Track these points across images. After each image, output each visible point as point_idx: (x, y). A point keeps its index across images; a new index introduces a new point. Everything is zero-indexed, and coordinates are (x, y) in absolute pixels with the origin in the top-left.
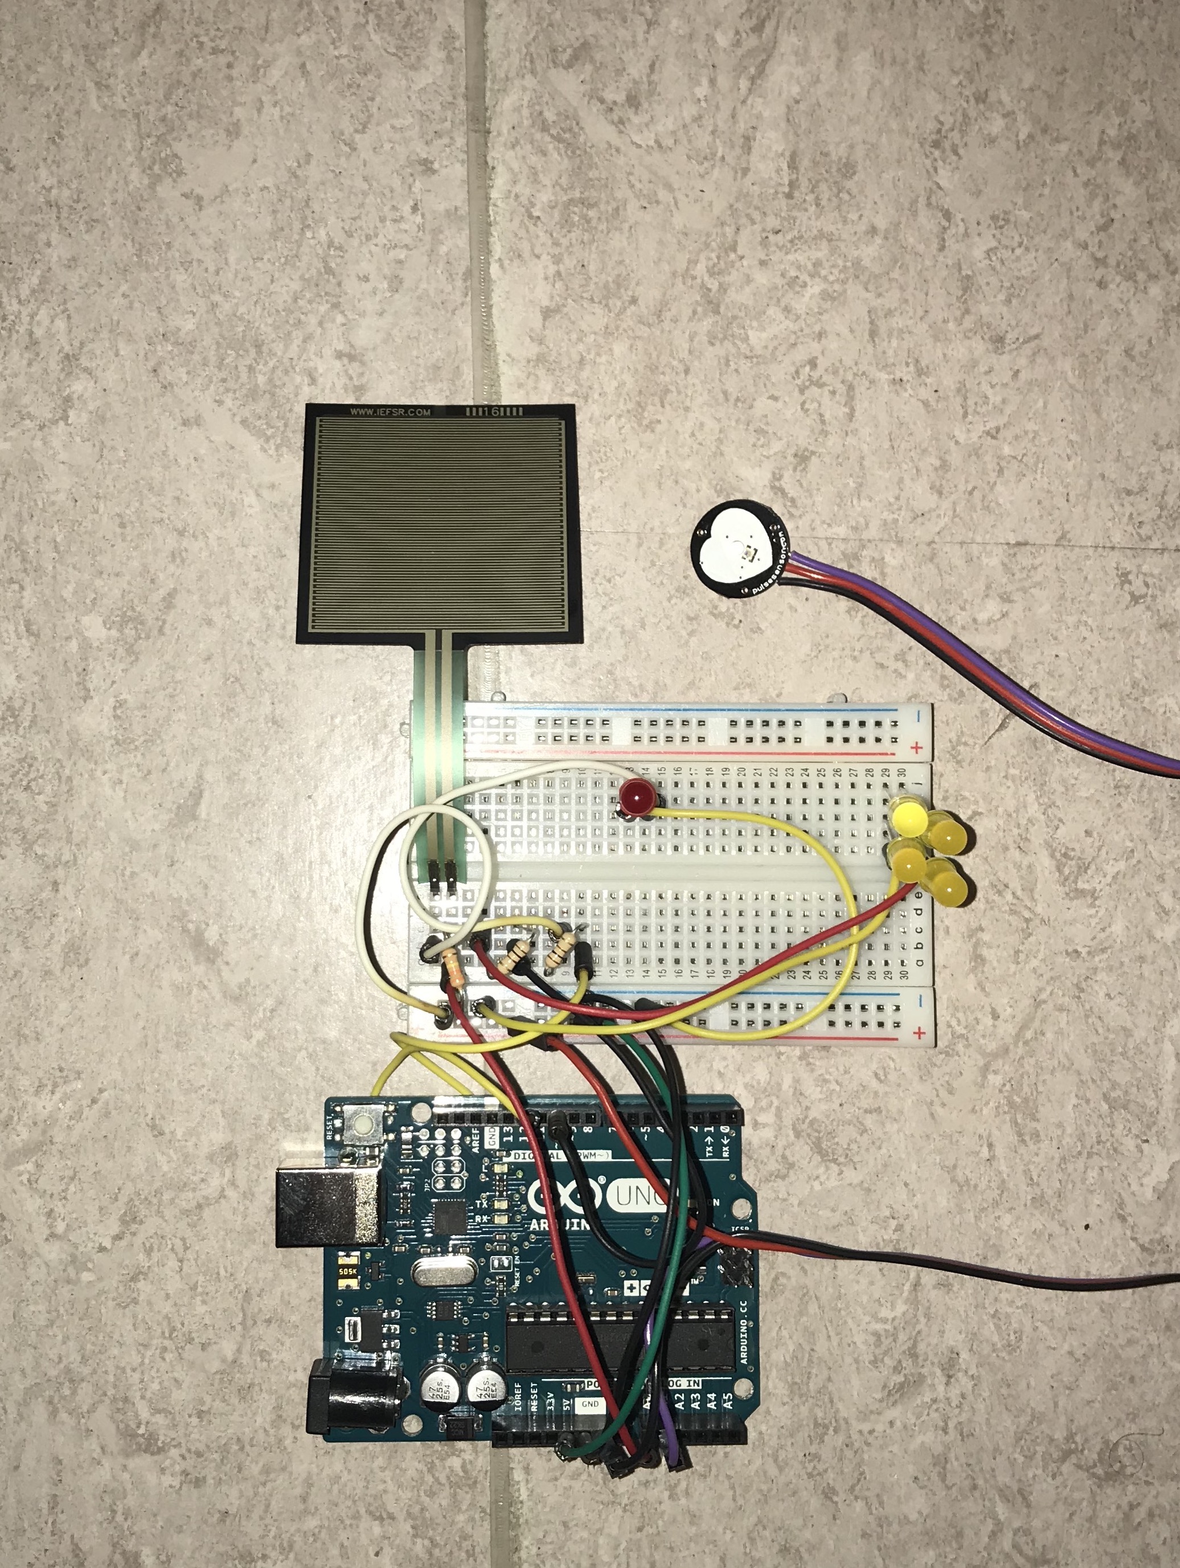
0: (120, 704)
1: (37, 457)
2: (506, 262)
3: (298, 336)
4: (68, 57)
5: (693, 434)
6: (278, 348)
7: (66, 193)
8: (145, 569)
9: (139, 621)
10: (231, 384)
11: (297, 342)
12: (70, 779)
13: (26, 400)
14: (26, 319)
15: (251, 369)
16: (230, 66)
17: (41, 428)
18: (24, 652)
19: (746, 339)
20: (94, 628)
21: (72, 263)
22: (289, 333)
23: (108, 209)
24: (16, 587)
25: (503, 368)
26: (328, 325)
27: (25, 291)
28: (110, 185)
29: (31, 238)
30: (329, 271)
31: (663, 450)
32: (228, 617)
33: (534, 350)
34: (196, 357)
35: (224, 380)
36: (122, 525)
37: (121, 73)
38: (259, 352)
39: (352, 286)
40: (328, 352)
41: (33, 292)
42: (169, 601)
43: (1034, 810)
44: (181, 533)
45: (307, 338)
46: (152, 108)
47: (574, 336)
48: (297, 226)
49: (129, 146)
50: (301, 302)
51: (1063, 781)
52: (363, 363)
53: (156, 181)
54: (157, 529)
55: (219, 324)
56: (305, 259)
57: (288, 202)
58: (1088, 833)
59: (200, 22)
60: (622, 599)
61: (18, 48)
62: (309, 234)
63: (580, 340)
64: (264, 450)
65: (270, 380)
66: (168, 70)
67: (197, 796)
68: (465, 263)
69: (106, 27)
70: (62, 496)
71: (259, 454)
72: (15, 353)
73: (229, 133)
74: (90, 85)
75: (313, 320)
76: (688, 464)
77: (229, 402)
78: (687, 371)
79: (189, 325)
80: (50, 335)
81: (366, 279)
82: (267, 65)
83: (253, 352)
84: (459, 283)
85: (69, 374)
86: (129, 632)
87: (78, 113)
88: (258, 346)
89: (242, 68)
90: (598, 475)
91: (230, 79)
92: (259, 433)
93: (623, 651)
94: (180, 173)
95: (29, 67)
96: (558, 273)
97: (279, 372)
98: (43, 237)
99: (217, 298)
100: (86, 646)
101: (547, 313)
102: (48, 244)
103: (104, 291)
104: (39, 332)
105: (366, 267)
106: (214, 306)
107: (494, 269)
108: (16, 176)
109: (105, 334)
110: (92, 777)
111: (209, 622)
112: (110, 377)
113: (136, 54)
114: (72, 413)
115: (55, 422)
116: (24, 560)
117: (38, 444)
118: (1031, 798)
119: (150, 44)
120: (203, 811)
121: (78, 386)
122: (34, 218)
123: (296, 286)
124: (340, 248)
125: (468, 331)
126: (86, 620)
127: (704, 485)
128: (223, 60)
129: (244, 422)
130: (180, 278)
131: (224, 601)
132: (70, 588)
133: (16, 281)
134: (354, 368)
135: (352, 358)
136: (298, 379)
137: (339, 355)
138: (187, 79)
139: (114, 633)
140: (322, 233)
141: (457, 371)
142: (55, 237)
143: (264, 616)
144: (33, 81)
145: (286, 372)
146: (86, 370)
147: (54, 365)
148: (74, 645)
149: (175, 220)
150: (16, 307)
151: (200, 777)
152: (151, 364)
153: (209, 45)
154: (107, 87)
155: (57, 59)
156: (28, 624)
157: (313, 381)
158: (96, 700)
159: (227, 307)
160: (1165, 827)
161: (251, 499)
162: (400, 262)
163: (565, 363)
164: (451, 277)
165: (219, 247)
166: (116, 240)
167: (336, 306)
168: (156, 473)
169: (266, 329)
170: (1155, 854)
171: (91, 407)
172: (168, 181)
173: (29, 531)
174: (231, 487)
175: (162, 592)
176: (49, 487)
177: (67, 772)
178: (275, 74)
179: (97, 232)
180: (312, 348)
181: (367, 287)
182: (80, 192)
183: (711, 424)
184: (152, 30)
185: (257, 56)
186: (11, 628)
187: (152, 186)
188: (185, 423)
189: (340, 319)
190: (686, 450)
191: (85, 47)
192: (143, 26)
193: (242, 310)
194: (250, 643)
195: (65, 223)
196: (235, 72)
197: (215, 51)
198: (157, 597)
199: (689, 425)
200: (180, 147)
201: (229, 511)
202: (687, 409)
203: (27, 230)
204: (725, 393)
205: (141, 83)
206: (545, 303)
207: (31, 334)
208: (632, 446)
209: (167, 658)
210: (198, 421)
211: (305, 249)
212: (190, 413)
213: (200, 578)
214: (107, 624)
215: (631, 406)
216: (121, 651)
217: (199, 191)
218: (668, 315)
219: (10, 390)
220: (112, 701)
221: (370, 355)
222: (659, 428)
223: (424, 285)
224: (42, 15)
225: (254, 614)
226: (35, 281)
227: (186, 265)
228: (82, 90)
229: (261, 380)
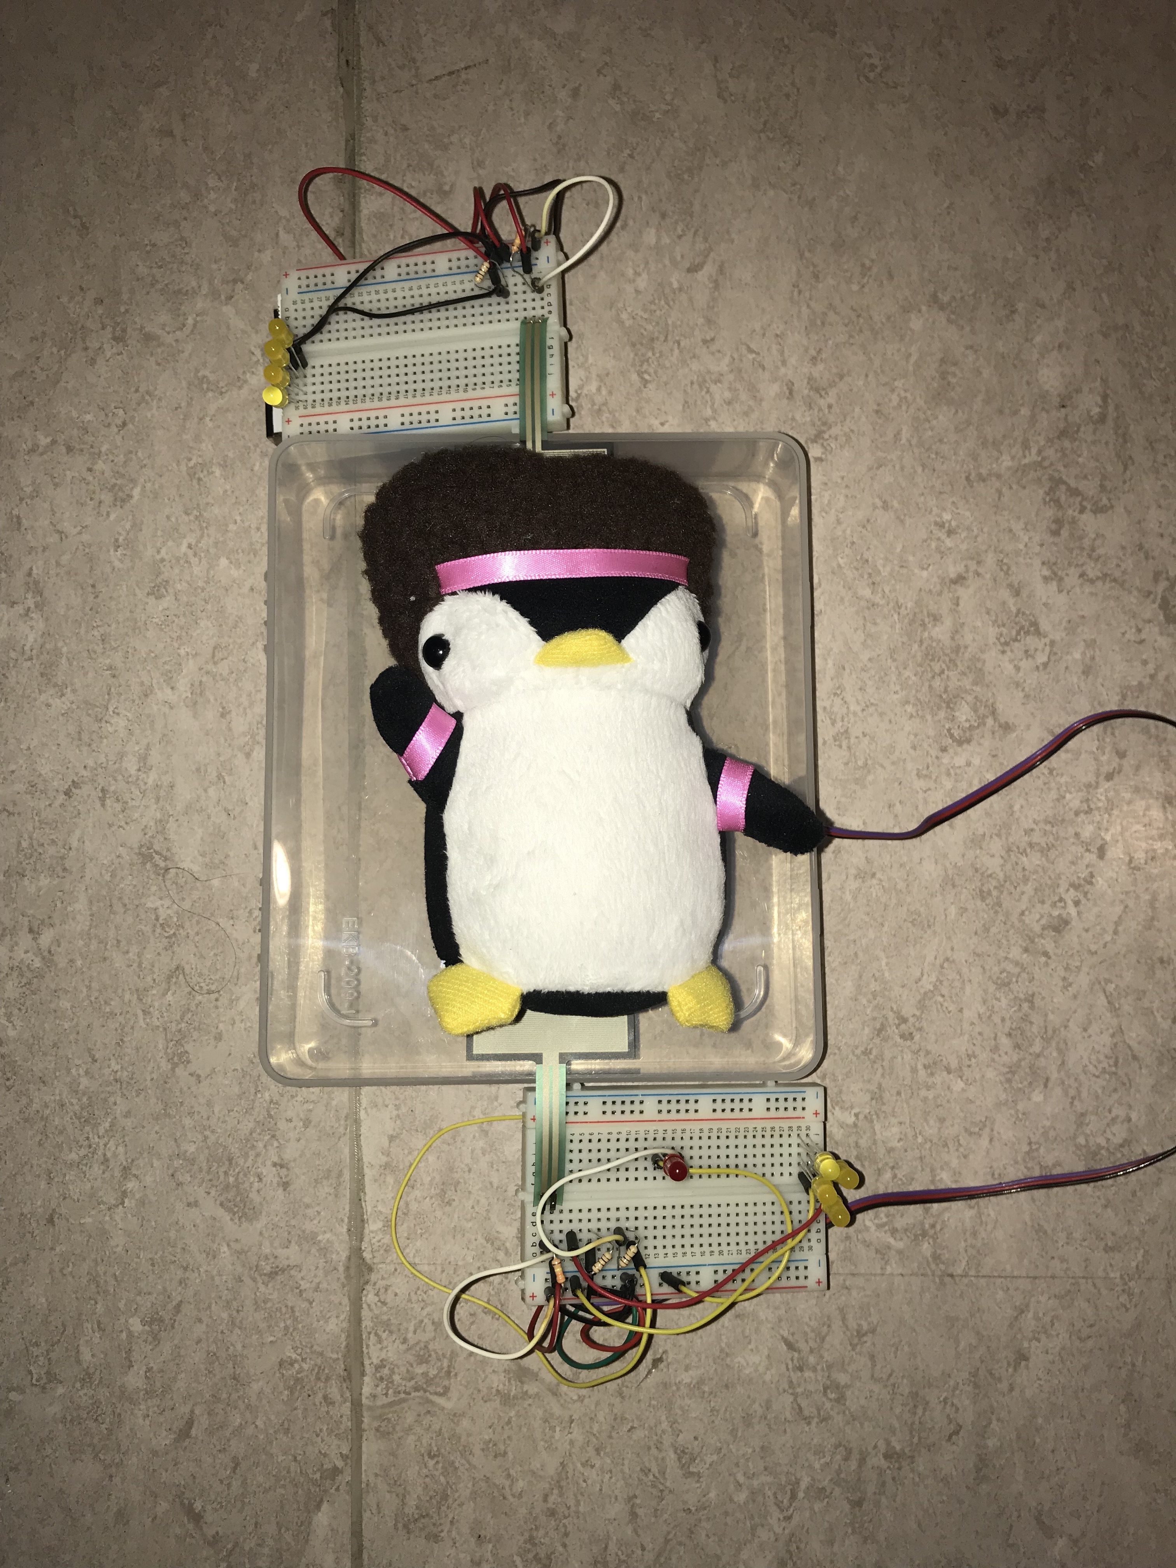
0: (149, 1370)
1: (107, 1226)
2: (369, 1110)
3: (252, 1153)
4: (127, 996)
5: (473, 1207)
6: (241, 1161)
7: (125, 1073)
8: (165, 1289)
9: (161, 1320)
10: (215, 1182)
11: (251, 1158)
12: (120, 1415)
13: (101, 1193)
14: (102, 1147)
15: (226, 1173)
16: (217, 1000)
17: (109, 1209)
18: (97, 1341)
19: (503, 1153)
20: (136, 1325)
21: (127, 1115)
22: (247, 1153)
23: (148, 1083)
24: (93, 1302)
25: (367, 1171)
26: (269, 1148)
27: (101, 1131)
28: (149, 1069)
29: (105, 1100)
30: (270, 1116)
31: (456, 1216)
32: (211, 1317)
33: (384, 1159)
34: (196, 1167)
35: (211, 1180)
36: (153, 1265)
37: (156, 1004)
38: (231, 1164)
39: (282, 1125)
40: (269, 1163)
41: (106, 1131)
42: (178, 1308)
43: (665, 1425)
44: (186, 1269)
45: (258, 1155)
46: (174, 1025)
47: (406, 1152)
48: (253, 1091)
49: (161, 1046)
50: (254, 1135)
51: (681, 1408)
52: (288, 1169)
53: (175, 1066)
54: (172, 1267)
55: (208, 1148)
56: (257, 1110)
57: (248, 1078)
58: (696, 1438)
59: (201, 975)
60: (433, 1303)
61: (100, 991)
62: (259, 1095)
63: (410, 1153)
64: (232, 1219)
65: (237, 1179)
66: (183, 1003)
67: (190, 1423)
68: (345, 1111)
69: (149, 979)
70: (119, 1249)
71: (230, 1223)
72: (96, 1167)
73: (215, 1038)
74: (140, 1013)
75: (260, 1145)
76: (470, 1224)
77: (213, 1193)
78: (470, 1171)
79: (192, 1148)
80: (115, 1155)
81: (291, 1121)
82: (238, 999)
83: (227, 1163)
84: (342, 1122)
85: (125, 1178)
86: (155, 1327)
87: (132, 1028)
88: (230, 1160)
89: (224, 1000)
90: (419, 1231)
91: (217, 1007)
92: (229, 1210)
93: (433, 1334)
94: (188, 1062)
95: (106, 1003)
96: (398, 1116)
97: (241, 1175)
98: (112, 1099)
99: (207, 1133)
100: (130, 1334)
101: (392, 1138)
102: (115, 1104)
103: (145, 1130)
104: (109, 1155)
105: (290, 1114)
106: (206, 1138)
107: (362, 1114)
108: (97, 1064)
109: (145, 1155)
110: (132, 1413)
111: (200, 1321)
112: (148, 1180)
113: (165, 994)
114: (126, 1200)
115: (117, 1206)
116: (98, 1286)
117: (107, 1218)
118: (664, 1418)
119: (173, 988)
120: (193, 1432)
121: (131, 1185)
122: (108, 1089)
123: (251, 1125)
124: (277, 1103)
125: (347, 1151)
126: (131, 1321)
127: (479, 1237)
128: (213, 996)
129: (221, 1204)
130: (187, 1122)
131: (209, 1307)
132: (123, 1302)
133: (96, 1126)
134: (283, 1172)
135: (282, 1166)
136: (252, 1179)
137: (275, 1165)
138: (193, 1008)
139: (147, 1328)
140: (267, 1095)
141: (340, 1174)
142: (119, 1100)
143: (230, 1316)
144: (108, 1010)
145: (245, 1175)
146: (135, 1175)
147: (117, 1174)
148: (124, 1335)
149: (185, 1089)
150: (97, 1140)
151: (192, 1412)
152: (170, 1172)
153: (205, 988)
154: (149, 1013)
155: (121, 997)
156: (99, 1323)
157: (260, 1180)
158: (135, 1368)
159: (212, 1138)
160: (739, 1434)
161: (225, 1248)
162: (310, 1111)
163: (401, 1167)
164: (338, 1120)
165: (209, 1104)
166: (153, 1100)
167: (274, 1136)
168: (172, 1234)
169: (234, 1149)
170: (734, 1450)
171: (137, 1196)
172: (182, 1066)
173: (101, 1269)
174: (213, 1241)
175: (174, 1303)
176: (112, 1243)
177: (118, 1411)
178: (242, 1004)
179: (142, 1096)
180: (260, 1160)
181: (292, 1125)
182: (133, 1073)
183: (483, 1201)
184: (174, 980)
185: (232, 994)
186: (89, 1326)
187: (173, 1069)
188: (189, 1205)
189: (276, 1144)
190: (469, 1216)
191: (137, 990)
192: (169, 977)
193: (221, 1140)
194: (222, 1332)
195: (125, 1092)
196: (219, 1003)
197: (209, 992)
198: (170, 1307)
199: (471, 1203)
200: (189, 1047)
201: (213, 1255)
202: (470, 1192)
203: (103, 1096)
204: (491, 1183)
205: (167, 1011)
206: (391, 1132)
207: (105, 1155)
208: (439, 1214)
209: (176, 1342)
210: (196, 1204)
211: (257, 1104)
212: (192, 1200)
213: (195, 1295)
214: (143, 1323)
215: (438, 1191)
216: (150, 1339)
217: (199, 1072)
218: (459, 1139)
219: (92, 1188)
220: (144, 1368)
221: (292, 1164)
222: (454, 1204)
223: (322, 1124)
224: (113, 972)
225: (225, 1315)
226: (107, 1125)
227: (191, 1114)
228: (136, 1015)
229: (231, 1179)
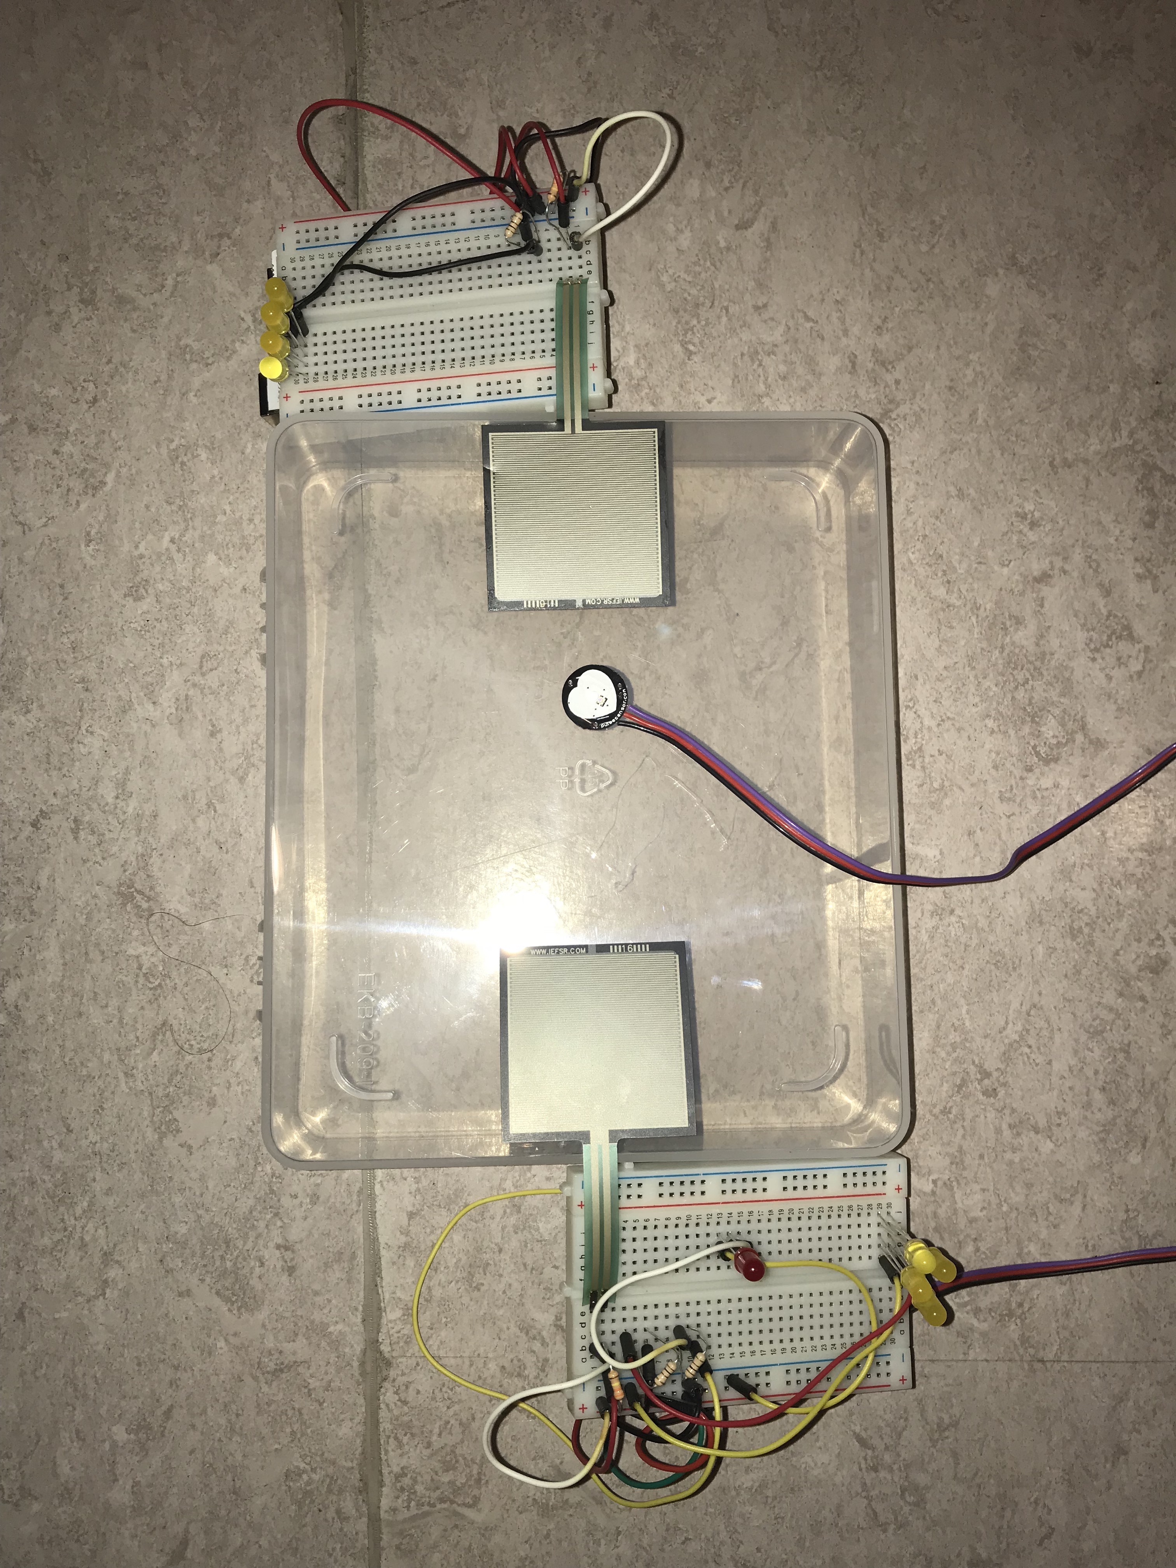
0: (136, 1484)
1: (85, 1321)
2: (385, 1183)
3: (252, 1234)
4: (106, 1057)
5: (504, 1292)
6: (240, 1243)
7: (105, 1145)
8: (153, 1392)
9: (149, 1428)
10: (210, 1268)
11: (251, 1239)
12: (104, 1534)
13: (78, 1283)
14: (79, 1230)
15: (222, 1258)
16: (209, 1060)
17: (88, 1301)
18: (75, 1451)
19: (538, 1229)
20: (120, 1433)
21: (109, 1192)
22: (247, 1234)
23: (133, 1156)
24: (70, 1408)
25: (383, 1252)
26: (272, 1227)
27: (79, 1211)
28: (133, 1139)
29: (82, 1176)
30: (272, 1192)
31: (485, 1302)
32: (206, 1423)
33: (403, 1239)
34: (188, 1251)
35: (205, 1266)
36: (139, 1364)
37: (140, 1066)
38: (228, 1246)
39: (286, 1201)
40: (271, 1245)
41: (84, 1211)
42: (168, 1414)
43: (724, 1535)
44: (176, 1368)
45: (259, 1236)
46: (160, 1089)
47: (428, 1230)
48: (252, 1163)
49: (146, 1114)
50: (254, 1213)
51: (742, 1515)
52: (293, 1252)
53: (162, 1136)
54: (161, 1366)
55: (202, 1229)
56: (257, 1185)
57: (246, 1148)
58: (758, 1550)
59: (191, 1032)
60: (460, 1401)
61: (75, 1051)
62: (259, 1169)
63: (432, 1232)
64: (230, 1310)
65: (235, 1264)
66: (171, 1063)
67: (184, 1543)
68: (358, 1185)
69: (132, 1036)
70: (101, 1347)
71: (227, 1313)
72: (72, 1252)
73: (209, 1104)
74: (121, 1075)
75: (262, 1224)
76: (501, 1312)
77: (208, 1280)
78: (500, 1251)
79: (183, 1229)
80: (95, 1239)
81: (296, 1197)
82: (234, 1059)
83: (224, 1246)
84: (355, 1197)
85: (106, 1266)
86: (142, 1436)
87: (113, 1093)
88: (227, 1243)
89: (217, 1061)
90: (444, 1320)
91: (210, 1068)
92: (227, 1300)
93: (461, 1436)
94: (178, 1131)
95: (82, 1064)
96: (418, 1190)
97: (240, 1259)
98: (91, 1175)
99: (200, 1212)
100: (114, 1445)
101: (411, 1215)
102: (94, 1180)
103: (129, 1210)
104: (87, 1238)
105: (295, 1188)
106: (200, 1217)
107: (378, 1188)
108: (73, 1136)
109: (130, 1238)
110: (118, 1533)
111: (193, 1426)
112: (133, 1265)
113: (150, 1054)
114: (108, 1291)
115: (96, 1297)
116: (76, 1390)
117: (86, 1312)
118: (722, 1527)
119: (159, 1046)
120: (189, 1554)
121: (113, 1273)
122: (85, 1163)
123: (251, 1202)
124: (279, 1177)
125: (360, 1229)
126: (114, 1429)
127: (512, 1325)
128: (205, 1056)
129: (218, 1293)
130: (178, 1199)
131: (204, 1412)
132: (105, 1408)
133: (73, 1205)
134: (288, 1255)
135: (287, 1248)
136: (252, 1264)
137: (278, 1247)
138: (182, 1068)
139: (132, 1436)
140: (268, 1167)
141: (354, 1256)
142: (98, 1175)
143: (229, 1421)
144: (84, 1073)
145: (245, 1259)
146: (117, 1262)
147: (97, 1260)
148: (107, 1445)
149: (175, 1162)
150: (73, 1222)
151: (187, 1531)
152: (159, 1257)
153: (196, 1046)
154: (132, 1076)
155: (100, 1058)
156: (78, 1432)
157: (262, 1264)
158: (121, 1482)
159: (207, 1218)
160: (807, 1544)
161: (221, 1344)
162: (317, 1185)
163: (423, 1247)
164: (350, 1194)
165: (202, 1178)
166: (138, 1176)
167: (276, 1215)
168: (161, 1329)
169: (232, 1232)
170: (801, 1563)
171: (120, 1286)
172: (170, 1137)
173: (79, 1370)
174: (209, 1336)
175: (164, 1408)
176: (91, 1340)
177: (102, 1530)
178: (238, 1065)
179: (125, 1171)
180: (261, 1242)
181: (296, 1202)
182: (115, 1145)
183: (516, 1285)
184: (160, 1038)
185: (227, 1052)
186: (67, 1435)
187: (160, 1140)
188: (180, 1294)
189: (279, 1223)
190: (500, 1302)
191: (118, 1049)
192: (154, 1035)
193: (216, 1220)
194: (220, 1440)
195: (105, 1165)
196: (213, 1064)
197: (201, 1051)
198: (159, 1412)
199: (502, 1286)
200: (177, 1114)
201: (209, 1351)
202: (501, 1276)
203: (80, 1171)
204: (525, 1265)
205: (153, 1073)
206: (410, 1209)
207: (82, 1239)
208: (466, 1300)
209: (167, 1452)
210: (188, 1293)
211: (257, 1178)
212: (183, 1288)
213: (188, 1398)
214: (128, 1431)
215: (465, 1275)
216: (137, 1449)
217: (190, 1142)
218: (487, 1215)
219: (68, 1277)
220: (130, 1482)
221: (298, 1246)
222: (483, 1288)
223: (332, 1200)
224: (90, 1029)
225: (223, 1421)
226: (85, 1204)
227: (182, 1190)
228: (116, 1078)
229: (229, 1264)
